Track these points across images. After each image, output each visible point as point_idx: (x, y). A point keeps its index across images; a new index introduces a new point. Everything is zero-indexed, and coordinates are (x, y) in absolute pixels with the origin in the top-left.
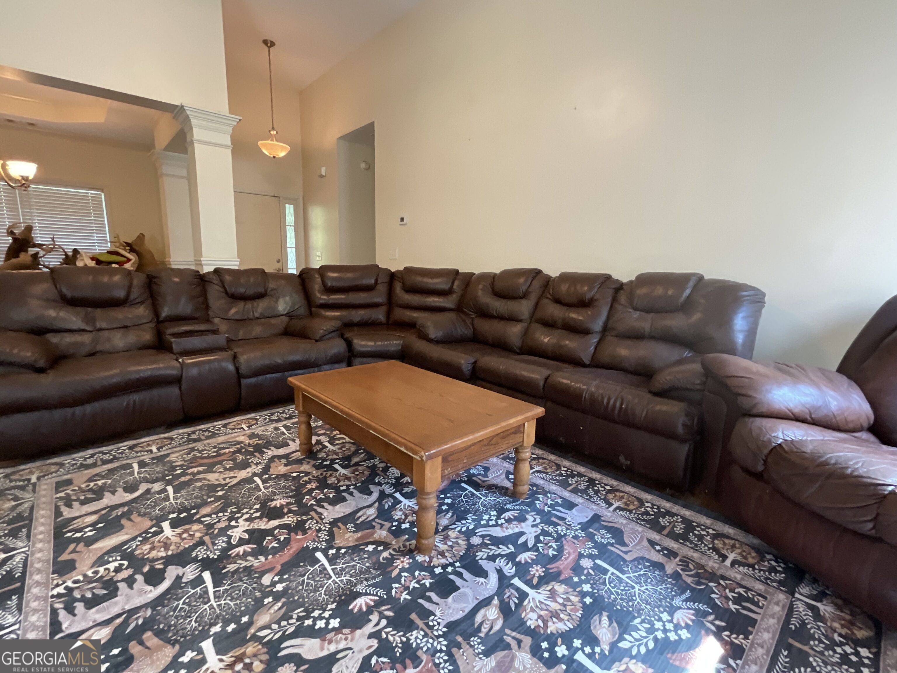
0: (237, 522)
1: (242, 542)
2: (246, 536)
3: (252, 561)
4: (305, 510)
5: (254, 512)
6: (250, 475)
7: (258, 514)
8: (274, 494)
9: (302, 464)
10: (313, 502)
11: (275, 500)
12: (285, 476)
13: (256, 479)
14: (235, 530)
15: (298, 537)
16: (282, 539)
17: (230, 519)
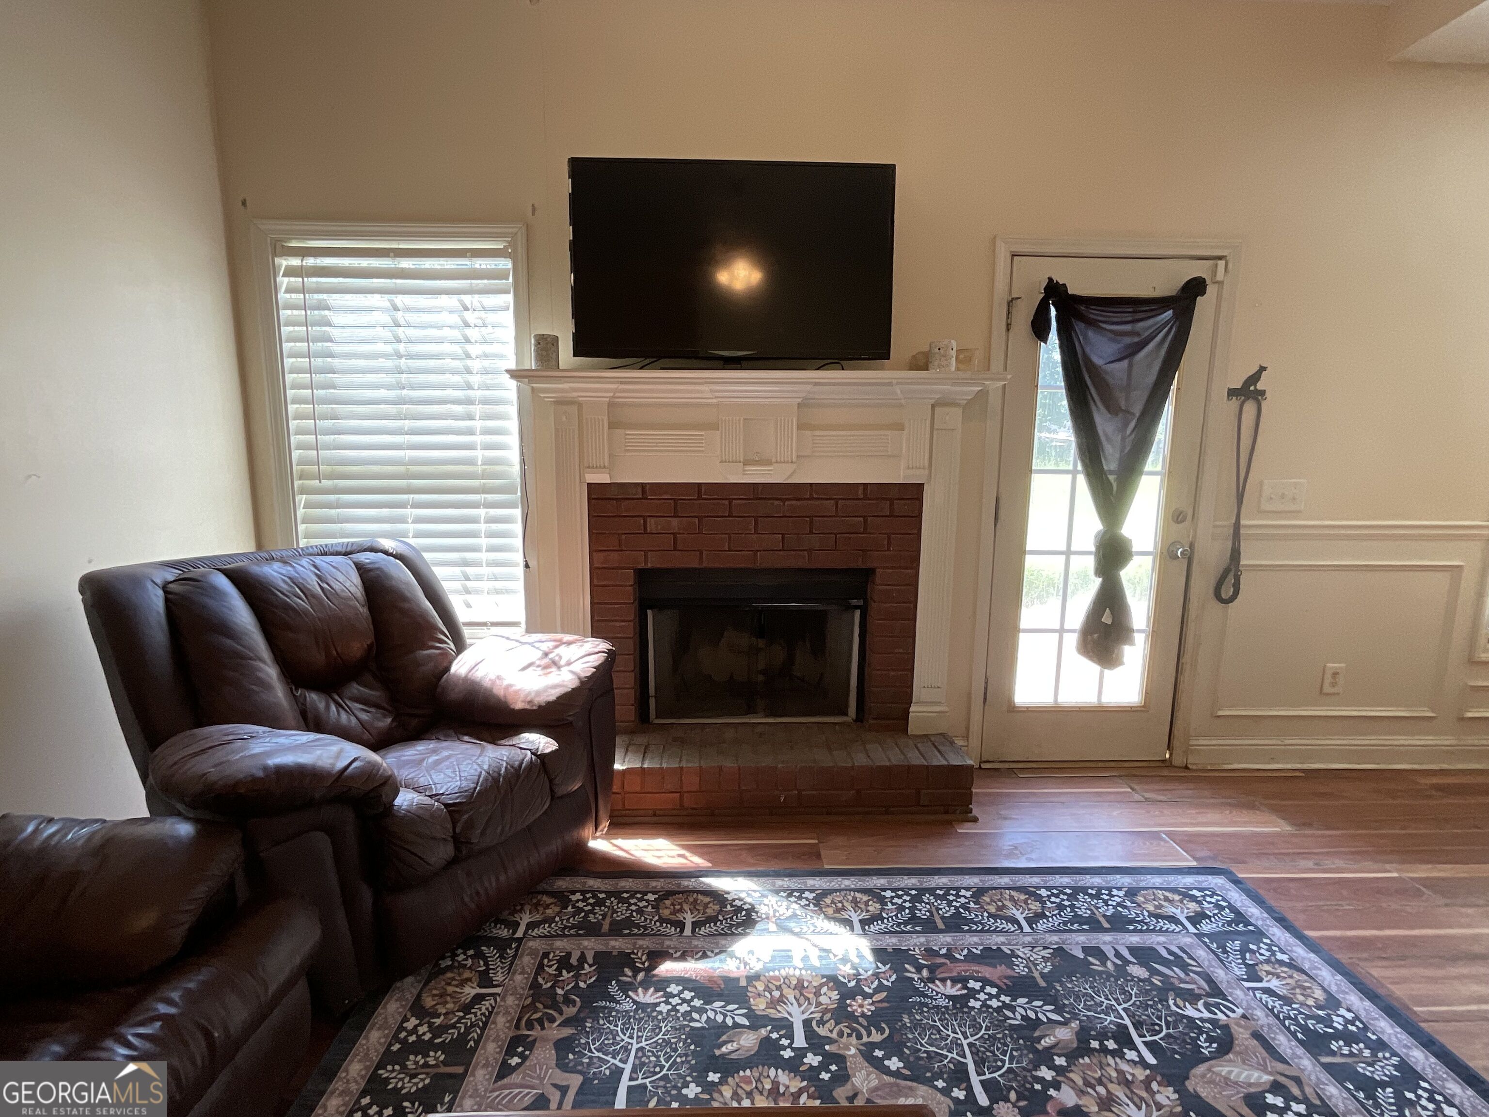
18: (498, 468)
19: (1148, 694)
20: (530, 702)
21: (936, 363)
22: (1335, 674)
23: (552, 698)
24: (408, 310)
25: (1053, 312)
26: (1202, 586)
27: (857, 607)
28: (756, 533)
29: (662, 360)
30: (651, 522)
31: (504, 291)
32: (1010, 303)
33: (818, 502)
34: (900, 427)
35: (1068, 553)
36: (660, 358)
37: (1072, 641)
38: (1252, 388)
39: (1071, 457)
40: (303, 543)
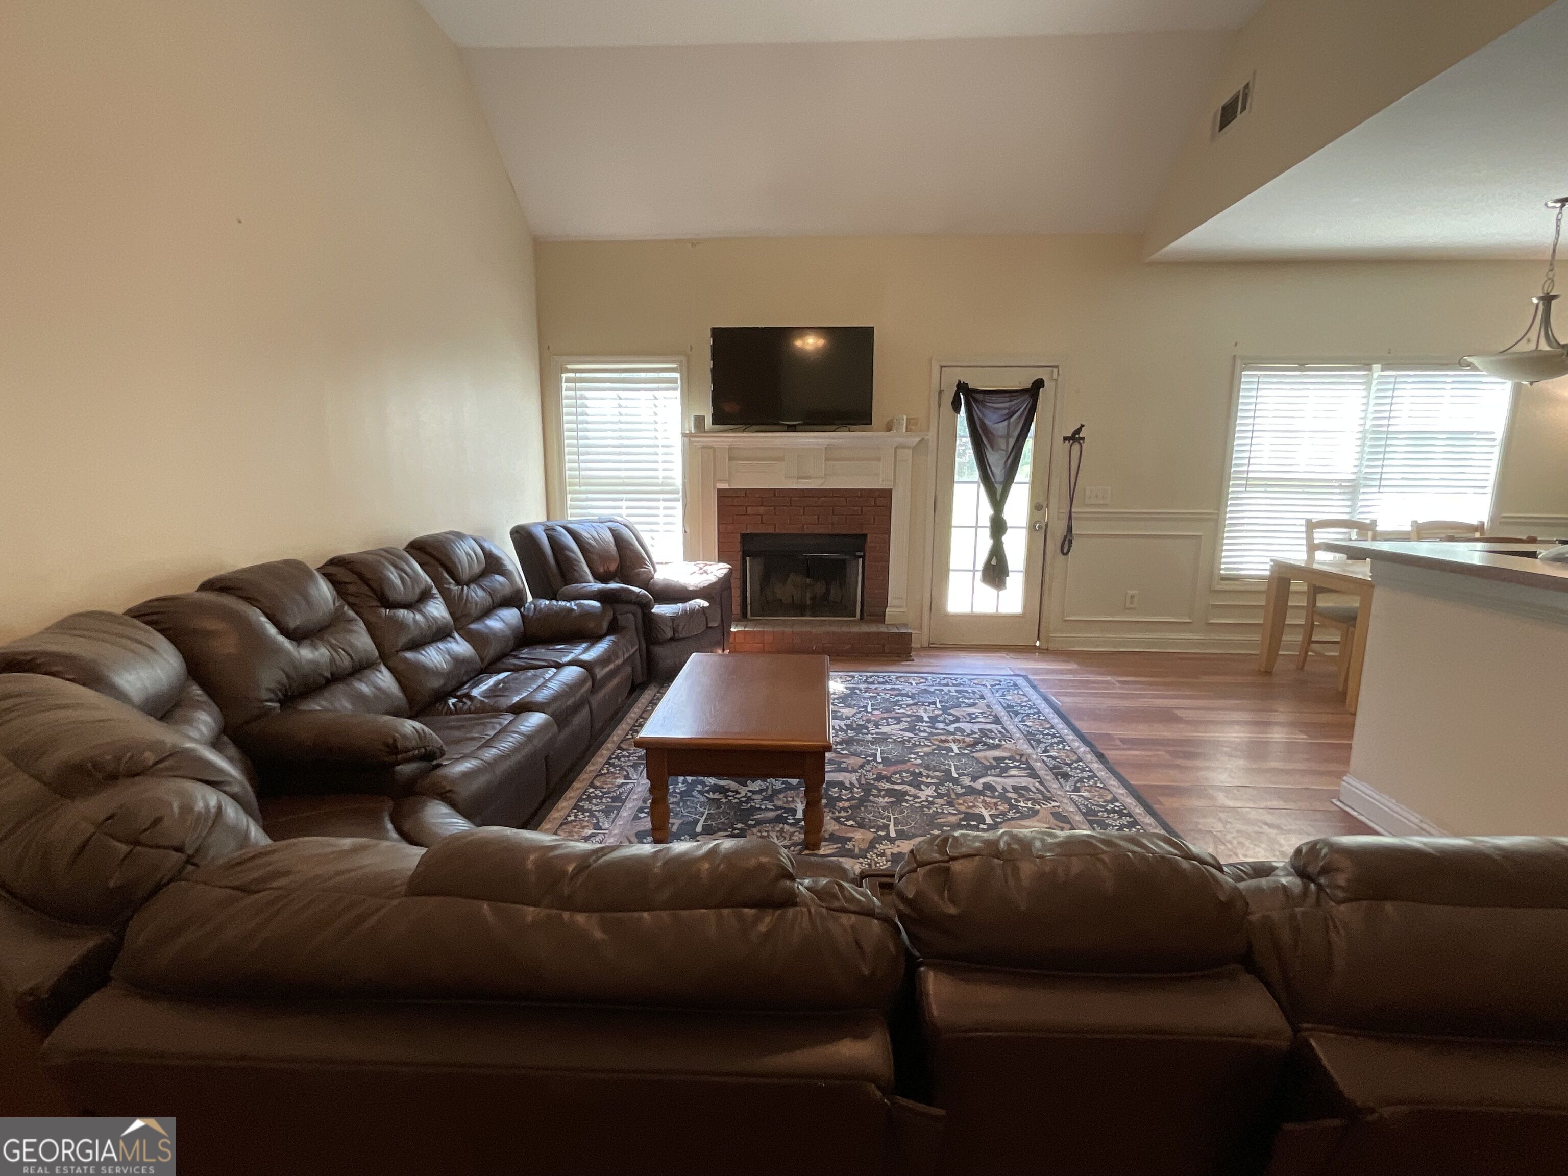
0: (927, 799)
1: (928, 785)
2: (923, 787)
3: (925, 772)
4: (867, 789)
5: (910, 801)
6: (897, 842)
7: (907, 798)
8: (884, 809)
9: (832, 835)
10: (856, 790)
11: (886, 802)
12: (861, 826)
13: (893, 834)
14: (930, 794)
15: (885, 773)
16: (898, 775)
17: (932, 803)
18: (669, 481)
19: (1025, 607)
20: (696, 587)
21: (895, 427)
22: (1132, 597)
23: (706, 585)
24: (626, 399)
25: (962, 396)
26: (1054, 545)
27: (860, 557)
28: (804, 514)
29: (754, 426)
30: (749, 509)
31: (675, 389)
32: (940, 392)
33: (836, 499)
34: (879, 459)
35: (977, 527)
36: (752, 424)
37: (979, 575)
38: (1077, 436)
39: (976, 475)
40: (569, 518)
